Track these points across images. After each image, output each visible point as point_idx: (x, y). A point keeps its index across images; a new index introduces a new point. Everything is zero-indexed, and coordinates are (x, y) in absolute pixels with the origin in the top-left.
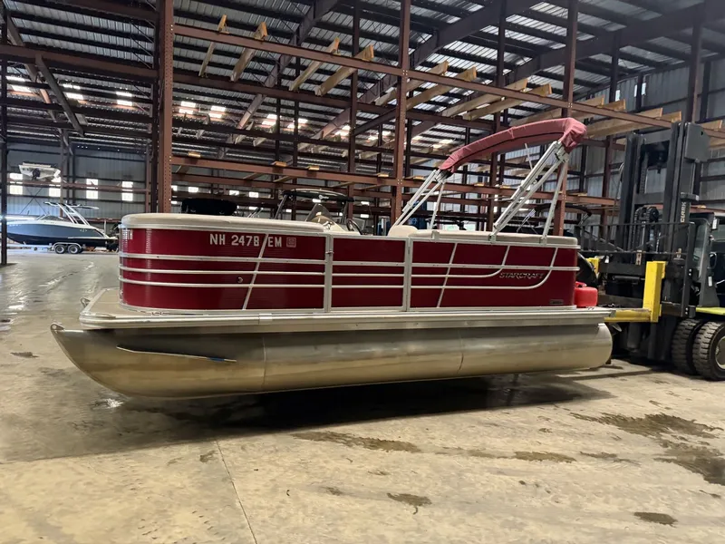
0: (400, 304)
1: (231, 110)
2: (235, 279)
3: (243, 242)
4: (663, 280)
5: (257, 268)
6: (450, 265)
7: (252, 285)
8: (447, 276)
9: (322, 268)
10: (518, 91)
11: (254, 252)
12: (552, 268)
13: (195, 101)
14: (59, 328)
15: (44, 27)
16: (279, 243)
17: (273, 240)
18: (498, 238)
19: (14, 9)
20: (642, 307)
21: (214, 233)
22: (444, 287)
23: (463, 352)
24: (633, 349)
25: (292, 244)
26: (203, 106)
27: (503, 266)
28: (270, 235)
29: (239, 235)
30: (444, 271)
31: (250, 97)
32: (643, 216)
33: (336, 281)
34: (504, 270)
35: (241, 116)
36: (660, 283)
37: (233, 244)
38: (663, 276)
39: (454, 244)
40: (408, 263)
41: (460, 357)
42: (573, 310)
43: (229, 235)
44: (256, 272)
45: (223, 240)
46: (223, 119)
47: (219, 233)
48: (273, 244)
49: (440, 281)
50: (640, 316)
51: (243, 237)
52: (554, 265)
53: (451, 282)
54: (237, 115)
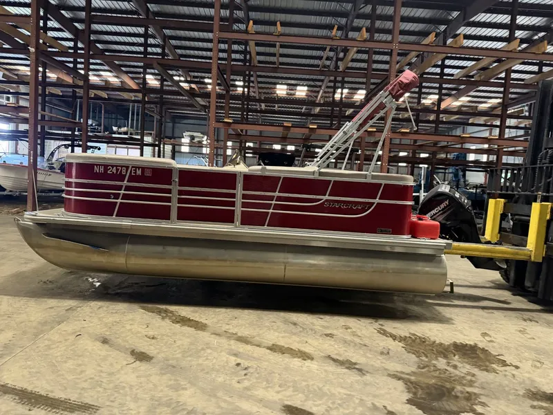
0: (232, 221)
1: (311, 89)
2: (107, 196)
3: (115, 172)
4: (549, 222)
5: (123, 189)
6: (277, 194)
8: (274, 202)
9: (169, 191)
10: (511, 51)
11: (122, 178)
12: (377, 201)
14: (18, 220)
15: (187, 43)
16: (139, 172)
17: (135, 170)
18: (321, 174)
19: (170, 34)
20: (526, 246)
21: (97, 165)
22: (271, 211)
23: (285, 264)
24: (529, 288)
25: (148, 174)
26: (292, 87)
27: (327, 197)
28: (132, 167)
29: (113, 166)
30: (271, 198)
31: (322, 77)
32: (545, 159)
33: (180, 201)
34: (327, 201)
35: (318, 92)
36: (545, 224)
37: (109, 172)
38: (548, 217)
39: (280, 177)
40: (239, 191)
41: (283, 267)
42: (406, 239)
43: (106, 167)
44: (122, 192)
45: (102, 169)
46: (306, 95)
47: (100, 165)
48: (135, 173)
49: (268, 206)
50: (517, 254)
51: (115, 168)
52: (380, 199)
53: (277, 207)
54: (315, 92)
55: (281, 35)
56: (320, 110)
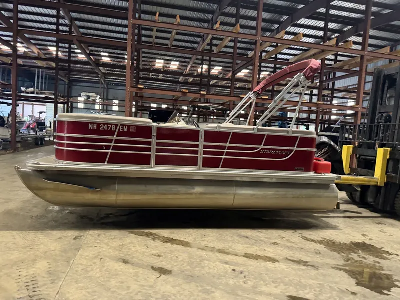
0: (196, 165)
1: (182, 64)
2: (101, 147)
3: (106, 129)
4: (388, 160)
5: (113, 142)
6: (228, 145)
7: (110, 151)
8: (226, 151)
9: (150, 144)
10: (331, 46)
11: (112, 134)
12: (296, 149)
13: (163, 59)
14: (18, 168)
15: (89, 25)
16: (126, 129)
17: (123, 128)
18: (259, 130)
19: (76, 17)
20: (374, 176)
21: (91, 123)
22: (224, 157)
23: (235, 195)
24: (371, 202)
25: (133, 130)
26: (167, 62)
27: (262, 147)
28: (121, 125)
29: (104, 124)
30: (224, 148)
32: (381, 120)
33: (158, 151)
34: (262, 149)
36: (386, 162)
37: (101, 129)
38: (388, 158)
39: (231, 133)
40: (201, 143)
41: (233, 197)
42: (312, 174)
43: (99, 125)
44: (113, 144)
45: (95, 127)
46: (178, 69)
47: (93, 123)
48: (123, 130)
49: (222, 154)
50: (370, 181)
51: (106, 126)
52: (297, 147)
53: (228, 154)
54: (184, 66)
55: (180, 25)
56: (193, 80)
